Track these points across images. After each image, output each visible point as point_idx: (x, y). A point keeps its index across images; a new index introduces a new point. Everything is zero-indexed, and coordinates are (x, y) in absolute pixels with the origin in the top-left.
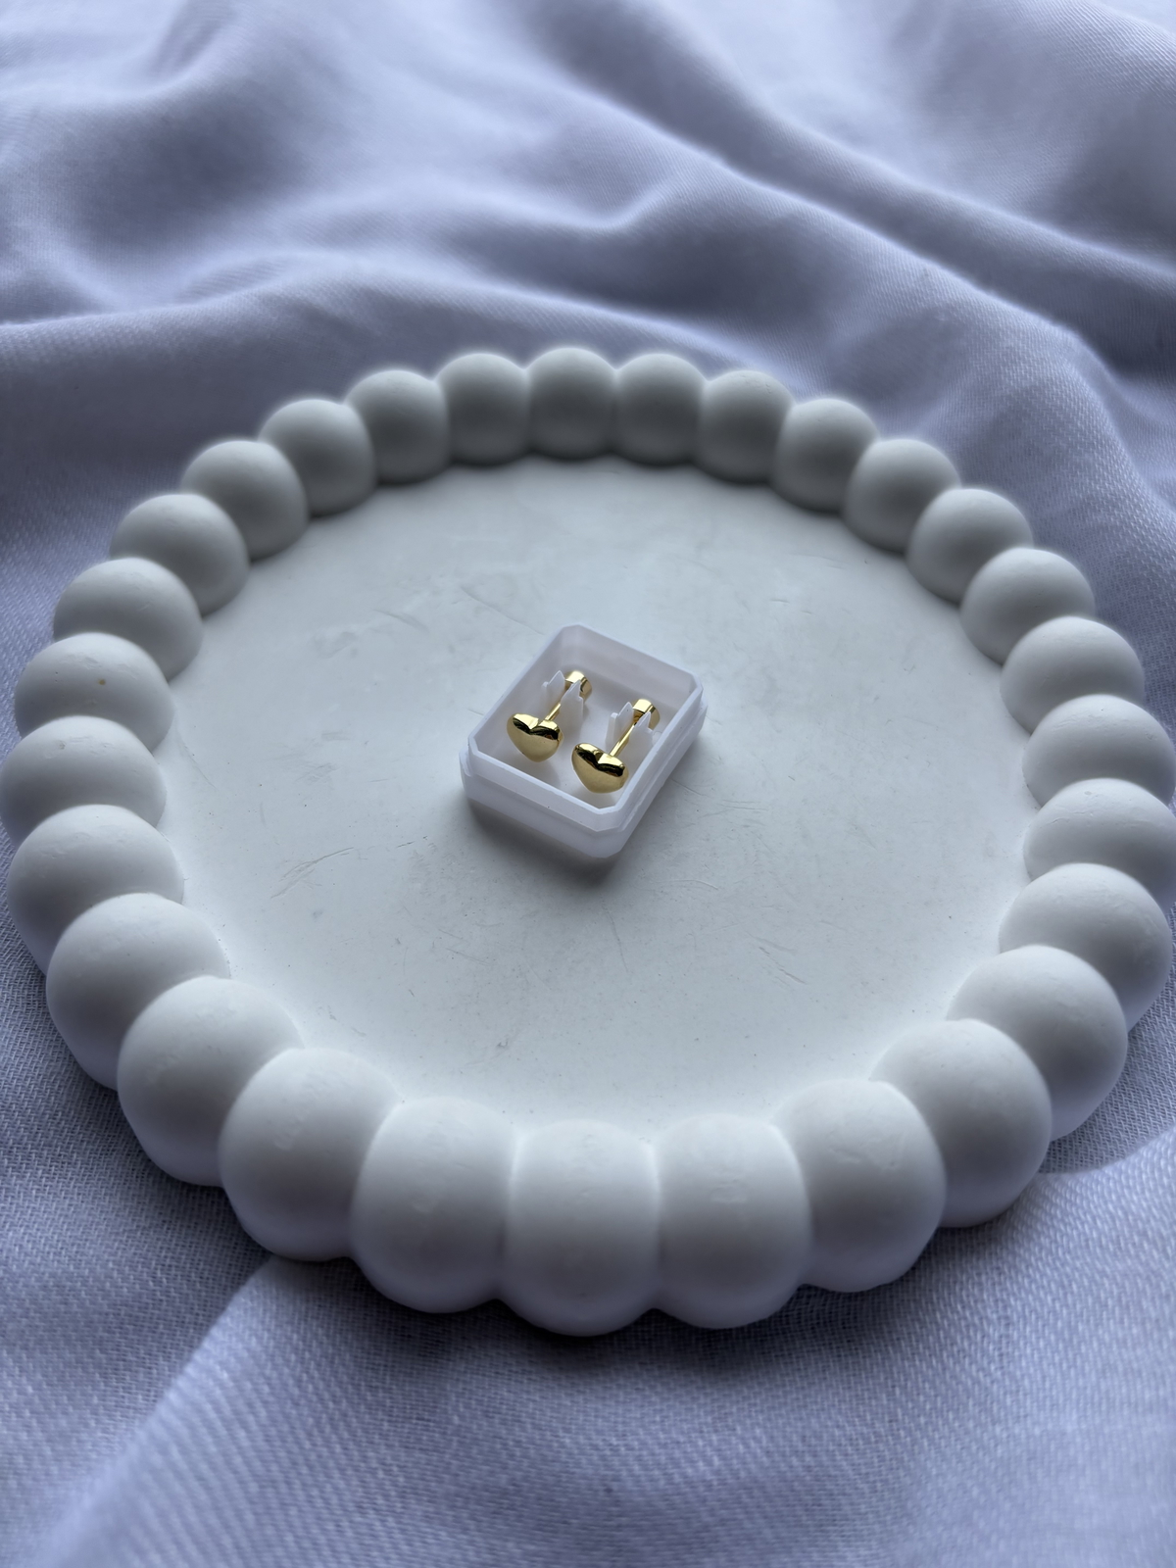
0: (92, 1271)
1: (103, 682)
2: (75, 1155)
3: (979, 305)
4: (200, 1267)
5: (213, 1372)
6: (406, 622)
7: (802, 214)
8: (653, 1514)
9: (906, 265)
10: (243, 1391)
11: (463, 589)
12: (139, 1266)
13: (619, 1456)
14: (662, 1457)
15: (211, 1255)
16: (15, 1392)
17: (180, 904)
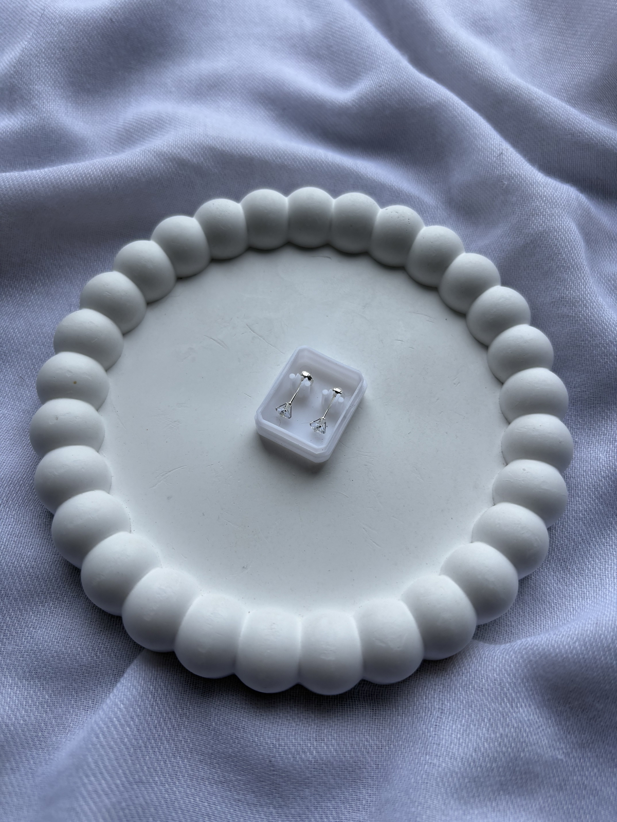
1: (75, 383)
2: (65, 597)
3: (526, 178)
4: (115, 651)
5: (117, 705)
6: (219, 343)
7: (445, 101)
8: (287, 772)
9: (493, 144)
10: (129, 712)
11: (248, 325)
12: (91, 650)
13: (276, 748)
14: (293, 750)
15: (120, 647)
16: (41, 698)
17: (109, 493)
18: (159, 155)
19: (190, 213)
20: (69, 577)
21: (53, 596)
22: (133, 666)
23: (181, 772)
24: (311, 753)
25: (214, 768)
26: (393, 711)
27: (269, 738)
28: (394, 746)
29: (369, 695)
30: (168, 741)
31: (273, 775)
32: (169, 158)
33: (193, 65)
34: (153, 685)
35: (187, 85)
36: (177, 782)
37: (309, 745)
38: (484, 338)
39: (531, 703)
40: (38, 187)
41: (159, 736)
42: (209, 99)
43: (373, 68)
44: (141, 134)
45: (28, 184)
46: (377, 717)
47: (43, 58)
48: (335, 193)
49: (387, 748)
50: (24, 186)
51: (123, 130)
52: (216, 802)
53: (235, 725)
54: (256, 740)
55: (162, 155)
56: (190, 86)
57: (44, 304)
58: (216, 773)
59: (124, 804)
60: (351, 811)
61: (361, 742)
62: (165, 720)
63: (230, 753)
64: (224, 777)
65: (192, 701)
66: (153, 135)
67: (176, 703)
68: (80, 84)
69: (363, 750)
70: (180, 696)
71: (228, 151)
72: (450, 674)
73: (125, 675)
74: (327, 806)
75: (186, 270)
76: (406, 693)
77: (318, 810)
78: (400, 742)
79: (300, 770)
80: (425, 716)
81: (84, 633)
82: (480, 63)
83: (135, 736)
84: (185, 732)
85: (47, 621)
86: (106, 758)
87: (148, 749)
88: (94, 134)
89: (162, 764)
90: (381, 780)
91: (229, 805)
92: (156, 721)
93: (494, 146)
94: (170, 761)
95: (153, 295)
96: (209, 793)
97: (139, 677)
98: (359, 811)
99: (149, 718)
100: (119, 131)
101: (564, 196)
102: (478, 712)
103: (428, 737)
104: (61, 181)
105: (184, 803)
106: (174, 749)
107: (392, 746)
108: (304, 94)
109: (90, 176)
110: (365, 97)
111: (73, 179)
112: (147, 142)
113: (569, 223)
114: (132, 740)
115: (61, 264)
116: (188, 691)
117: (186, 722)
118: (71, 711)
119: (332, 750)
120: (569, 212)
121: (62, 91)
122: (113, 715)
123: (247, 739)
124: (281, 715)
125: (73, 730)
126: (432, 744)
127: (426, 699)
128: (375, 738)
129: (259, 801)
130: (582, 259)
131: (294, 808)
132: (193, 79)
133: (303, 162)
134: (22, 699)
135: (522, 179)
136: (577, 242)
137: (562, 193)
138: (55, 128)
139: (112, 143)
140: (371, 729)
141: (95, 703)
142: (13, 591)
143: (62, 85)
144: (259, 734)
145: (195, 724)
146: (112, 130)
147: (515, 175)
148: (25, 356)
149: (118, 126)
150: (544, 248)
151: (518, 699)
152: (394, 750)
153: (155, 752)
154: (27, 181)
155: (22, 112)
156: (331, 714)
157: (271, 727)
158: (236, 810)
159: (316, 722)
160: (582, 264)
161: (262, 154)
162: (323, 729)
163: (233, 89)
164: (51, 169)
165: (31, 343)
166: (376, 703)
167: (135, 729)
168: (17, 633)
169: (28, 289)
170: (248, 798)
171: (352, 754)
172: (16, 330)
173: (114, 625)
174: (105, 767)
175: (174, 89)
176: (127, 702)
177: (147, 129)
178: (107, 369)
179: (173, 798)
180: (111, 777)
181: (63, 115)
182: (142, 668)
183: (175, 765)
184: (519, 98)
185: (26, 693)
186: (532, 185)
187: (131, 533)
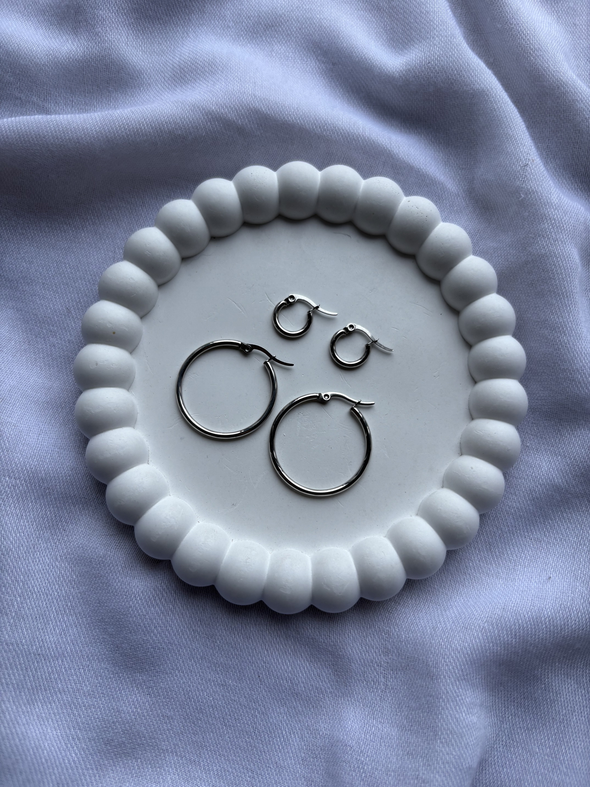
1: (114, 333)
3: (541, 197)
6: (240, 307)
9: (522, 151)
11: (266, 294)
17: (134, 428)
19: (229, 176)
20: (96, 488)
35: (245, 20)
42: (264, 38)
43: (427, 38)
44: (194, 75)
51: (178, 67)
55: (210, 114)
56: (248, 22)
57: (93, 242)
68: (142, 11)
75: (219, 231)
85: (77, 519)
93: (522, 154)
100: (174, 67)
115: (110, 206)
121: (125, 17)
132: (252, 14)
135: (538, 197)
138: (115, 59)
143: (125, 11)
146: (169, 64)
147: (532, 191)
148: (73, 290)
149: (174, 60)
150: (541, 270)
163: (289, 32)
165: (79, 278)
169: (80, 226)
177: (200, 70)
178: (142, 317)
181: (124, 45)
187: (148, 464)
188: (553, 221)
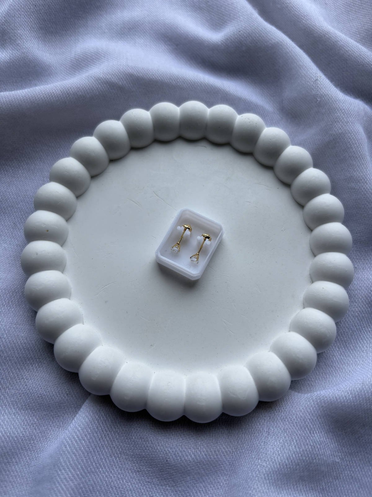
0: (49, 394)
1: (48, 231)
2: (45, 361)
3: (332, 97)
4: (75, 394)
5: (77, 428)
6: (136, 203)
7: (281, 42)
8: (177, 467)
9: (312, 73)
10: (84, 432)
11: (154, 192)
12: (61, 393)
13: (170, 453)
14: (180, 455)
15: (78, 391)
16: (32, 421)
17: (70, 299)
18: (98, 80)
19: (117, 118)
20: (47, 349)
21: (38, 360)
22: (85, 404)
23: (115, 465)
24: (191, 456)
25: (134, 463)
26: (239, 431)
27: (166, 447)
28: (240, 452)
29: (225, 421)
30: (107, 448)
31: (169, 468)
32: (104, 81)
33: (119, 13)
34: (98, 415)
35: (115, 28)
36: (113, 471)
37: (190, 452)
38: (302, 201)
39: (322, 431)
40: (21, 102)
41: (102, 445)
42: (129, 37)
43: (235, 18)
44: (86, 62)
45: (15, 100)
46: (230, 435)
47: (23, 12)
48: (210, 104)
49: (236, 453)
50: (13, 102)
51: (74, 60)
52: (136, 483)
53: (146, 439)
54: (159, 448)
55: (100, 80)
56: (117, 29)
57: (28, 176)
58: (135, 466)
59: (82, 485)
60: (214, 489)
61: (220, 449)
62: (105, 436)
63: (143, 455)
64: (140, 468)
65: (121, 423)
66: (94, 64)
67: (111, 425)
68: (47, 29)
69: (221, 454)
70: (114, 421)
71: (141, 76)
72: (274, 411)
73: (81, 409)
74: (200, 486)
75: (115, 155)
76: (248, 420)
77: (195, 488)
78: (244, 450)
79: (184, 466)
80: (258, 435)
81: (56, 383)
82: (304, 15)
83: (88, 446)
84: (117, 442)
85: (34, 375)
86: (71, 459)
87: (95, 453)
88: (56, 62)
89: (103, 461)
90: (232, 472)
91: (143, 485)
92: (100, 436)
93: (312, 74)
94: (109, 459)
95: (95, 172)
96: (131, 478)
97: (90, 411)
98: (219, 489)
99: (96, 435)
100: (72, 60)
101: (356, 109)
102: (290, 436)
103: (260, 449)
104: (36, 98)
105: (117, 483)
106: (111, 452)
107: (239, 452)
108: (190, 35)
109: (54, 95)
110: (230, 38)
111: (43, 96)
112: (90, 68)
113: (358, 128)
114: (86, 448)
115: (37, 150)
116: (118, 418)
117: (118, 436)
118: (50, 429)
119: (203, 454)
120: (358, 119)
121: (35, 33)
122: (74, 434)
123: (153, 447)
124: (174, 433)
125: (51, 440)
126: (262, 453)
127: (259, 425)
128: (229, 447)
129: (160, 483)
130: (365, 151)
131: (181, 487)
132: (119, 23)
133: (189, 83)
134: (21, 421)
135: (329, 98)
136: (363, 140)
137: (355, 107)
138: (31, 59)
139: (68, 68)
140: (226, 441)
141: (64, 424)
142: (14, 358)
143: (35, 29)
144: (160, 445)
145: (123, 437)
146: (68, 59)
147: (325, 94)
148: (17, 210)
149: (71, 56)
150: (341, 144)
151: (314, 429)
152: (240, 454)
153: (99, 454)
154: (14, 98)
155: (10, 48)
156: (203, 432)
157: (167, 440)
158: (147, 488)
159: (194, 437)
160: (365, 155)
161: (163, 78)
162: (198, 442)
163: (144, 30)
164: (29, 90)
165: (20, 201)
166: (230, 426)
167: (88, 442)
168: (17, 382)
169: (17, 166)
170: (154, 481)
171: (215, 456)
172: (11, 193)
173: (74, 378)
174: (70, 464)
175: (106, 30)
176: (83, 426)
177: (89, 59)
178: (67, 220)
179: (111, 481)
180: (74, 470)
181: (36, 50)
182: (91, 405)
183: (111, 461)
184: (329, 39)
185: (23, 418)
186: (335, 102)
187: (83, 324)
188: (343, 111)
